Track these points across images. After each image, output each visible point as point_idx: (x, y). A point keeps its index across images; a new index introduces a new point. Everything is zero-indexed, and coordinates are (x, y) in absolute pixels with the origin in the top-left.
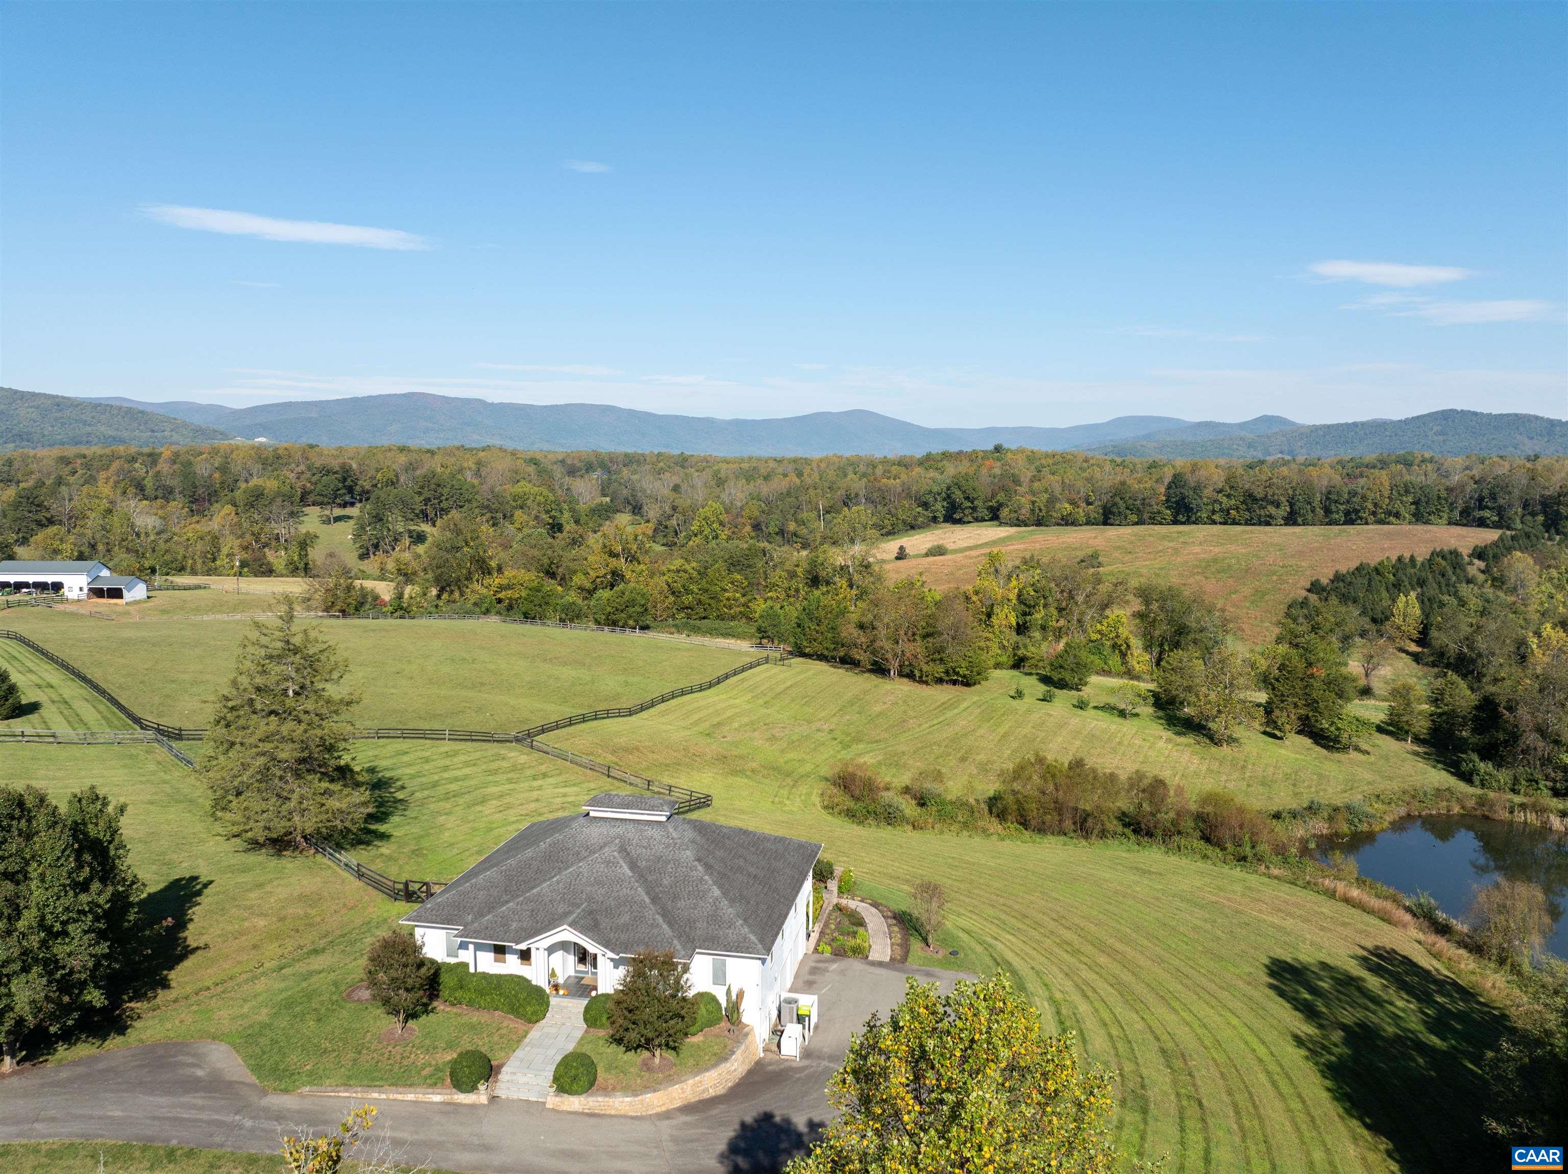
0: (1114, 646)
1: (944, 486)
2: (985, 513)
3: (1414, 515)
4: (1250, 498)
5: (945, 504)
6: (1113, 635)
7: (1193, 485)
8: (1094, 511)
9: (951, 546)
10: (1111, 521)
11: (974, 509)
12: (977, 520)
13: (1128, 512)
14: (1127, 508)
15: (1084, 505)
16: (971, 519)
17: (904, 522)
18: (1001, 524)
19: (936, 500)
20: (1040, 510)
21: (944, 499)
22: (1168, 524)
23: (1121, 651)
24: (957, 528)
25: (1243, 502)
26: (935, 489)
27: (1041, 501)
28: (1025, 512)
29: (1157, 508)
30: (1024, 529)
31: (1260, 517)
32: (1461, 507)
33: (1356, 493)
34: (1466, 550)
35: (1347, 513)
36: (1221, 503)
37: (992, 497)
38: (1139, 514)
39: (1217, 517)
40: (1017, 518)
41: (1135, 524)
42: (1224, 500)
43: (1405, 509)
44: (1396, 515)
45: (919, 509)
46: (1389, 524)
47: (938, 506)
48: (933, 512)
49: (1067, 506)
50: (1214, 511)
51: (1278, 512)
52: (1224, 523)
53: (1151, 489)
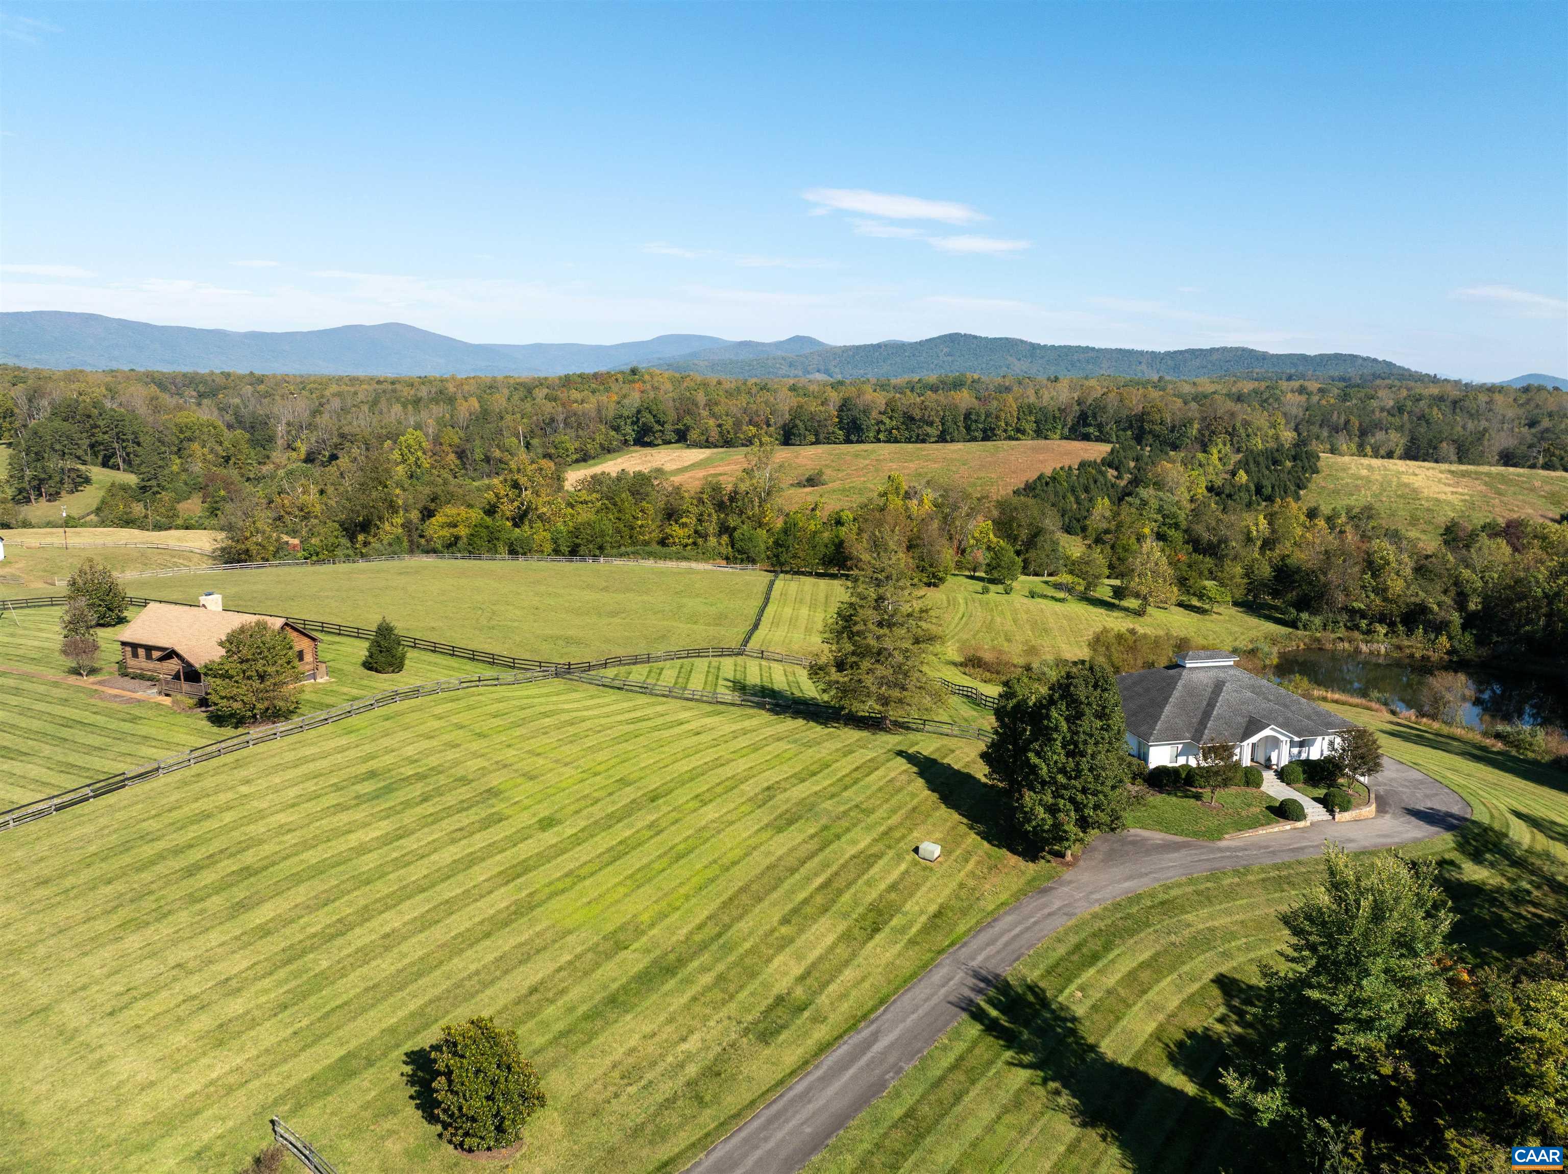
1: (634, 411)
2: (673, 436)
3: (1036, 432)
4: (909, 419)
5: (635, 427)
7: (862, 408)
8: (775, 431)
10: (793, 442)
11: (663, 432)
12: (665, 442)
13: (807, 433)
14: (806, 430)
16: (660, 442)
17: (602, 445)
18: (689, 446)
19: (626, 423)
20: (729, 432)
21: (634, 423)
22: (841, 443)
24: (647, 451)
25: (903, 423)
26: (626, 414)
27: (729, 424)
28: (714, 434)
29: (831, 429)
30: (715, 450)
31: (918, 435)
32: (1070, 424)
33: (991, 414)
34: (1099, 461)
35: (984, 431)
36: (884, 424)
37: (679, 420)
38: (816, 435)
39: (881, 436)
40: (707, 441)
41: (812, 444)
42: (887, 421)
43: (1029, 427)
44: (1023, 432)
45: (613, 433)
46: (1017, 439)
47: (628, 429)
48: (624, 435)
49: (751, 428)
50: (879, 431)
51: (933, 431)
52: (888, 441)
53: (826, 411)
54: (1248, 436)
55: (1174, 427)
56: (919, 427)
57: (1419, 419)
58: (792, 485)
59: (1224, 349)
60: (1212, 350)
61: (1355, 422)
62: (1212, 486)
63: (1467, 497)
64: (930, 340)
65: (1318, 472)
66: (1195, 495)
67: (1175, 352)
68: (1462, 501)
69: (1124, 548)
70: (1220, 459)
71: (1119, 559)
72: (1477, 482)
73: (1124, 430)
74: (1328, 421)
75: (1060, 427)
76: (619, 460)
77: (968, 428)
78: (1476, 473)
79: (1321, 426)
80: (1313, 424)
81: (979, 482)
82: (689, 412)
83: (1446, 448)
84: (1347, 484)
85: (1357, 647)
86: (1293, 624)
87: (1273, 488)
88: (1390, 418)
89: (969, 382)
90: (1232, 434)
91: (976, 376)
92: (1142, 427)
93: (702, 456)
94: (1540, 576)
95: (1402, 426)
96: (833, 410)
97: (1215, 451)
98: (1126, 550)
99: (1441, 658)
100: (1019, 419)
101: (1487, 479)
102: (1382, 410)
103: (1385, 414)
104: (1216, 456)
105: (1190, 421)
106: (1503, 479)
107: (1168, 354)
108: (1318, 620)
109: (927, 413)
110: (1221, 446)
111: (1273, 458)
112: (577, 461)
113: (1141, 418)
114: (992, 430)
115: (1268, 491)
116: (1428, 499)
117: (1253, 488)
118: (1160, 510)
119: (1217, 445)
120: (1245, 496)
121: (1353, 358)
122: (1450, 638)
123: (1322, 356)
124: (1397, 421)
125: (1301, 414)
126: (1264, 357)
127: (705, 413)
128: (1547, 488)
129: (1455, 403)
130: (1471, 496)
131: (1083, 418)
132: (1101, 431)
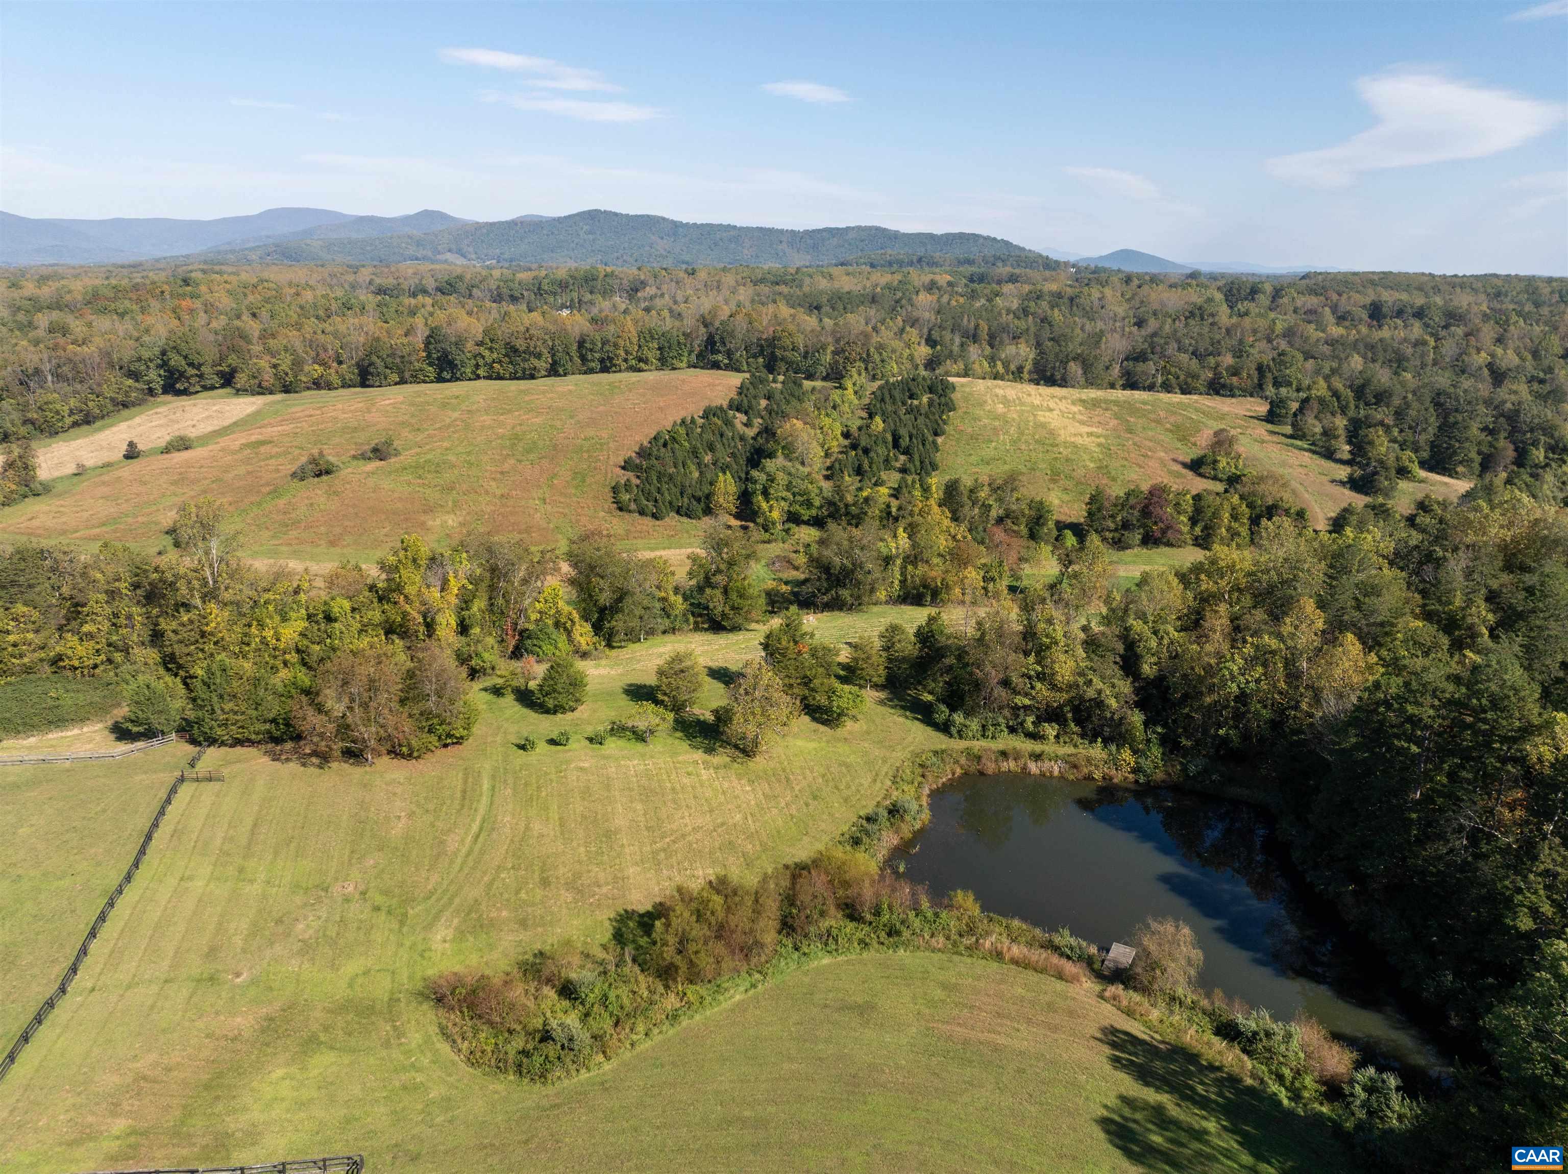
0: (557, 625)
1: (157, 351)
2: (216, 380)
3: (659, 360)
4: (512, 351)
5: (162, 372)
6: (553, 612)
7: (453, 339)
8: (348, 370)
9: (192, 433)
10: (371, 382)
11: (201, 376)
12: (205, 388)
13: (388, 371)
14: (386, 367)
15: (335, 364)
16: (198, 388)
17: (112, 400)
18: (238, 392)
19: (148, 367)
20: (287, 374)
21: (159, 367)
22: (432, 382)
23: (566, 629)
24: (183, 401)
25: (506, 355)
26: (146, 355)
27: (285, 364)
28: (268, 377)
29: (417, 365)
30: (269, 398)
31: (524, 370)
32: (697, 350)
33: (608, 341)
34: (725, 404)
35: (602, 361)
36: (483, 357)
37: (221, 359)
38: (401, 372)
39: (481, 372)
40: (260, 386)
41: (396, 384)
42: (486, 353)
43: (652, 355)
44: (645, 361)
45: (130, 382)
46: (640, 370)
47: (153, 375)
48: (149, 382)
49: (316, 367)
50: (477, 366)
51: (542, 365)
52: (489, 378)
53: (409, 344)
54: (883, 361)
55: (807, 353)
56: (525, 360)
57: (1042, 321)
58: (354, 457)
59: (859, 228)
60: (848, 229)
61: (984, 327)
62: (848, 431)
63: (1102, 440)
64: (570, 217)
65: (954, 409)
66: (829, 449)
67: (814, 231)
68: (1099, 445)
69: (738, 592)
70: (856, 393)
71: (733, 608)
72: (1108, 414)
73: (755, 356)
74: (959, 326)
75: (686, 354)
76: (137, 420)
77: (583, 358)
78: (1106, 401)
79: (952, 331)
80: (944, 329)
81: (586, 444)
82: (233, 349)
83: (1075, 368)
84: (985, 426)
85: (1024, 768)
86: (945, 728)
87: (911, 437)
88: (1016, 321)
89: (601, 276)
90: (866, 360)
91: (609, 269)
92: (773, 353)
93: (250, 409)
94: (1235, 668)
95: (1027, 330)
96: (419, 340)
97: (849, 384)
98: (741, 596)
99: (1126, 778)
100: (640, 346)
101: (1116, 408)
102: (1009, 311)
103: (1011, 316)
104: (850, 391)
105: (824, 347)
106: (1131, 408)
107: (807, 232)
108: (974, 725)
109: (532, 344)
110: (856, 376)
111: (909, 389)
112: (75, 424)
113: (773, 342)
114: (610, 359)
115: (905, 442)
116: (1066, 444)
117: (889, 438)
118: (788, 487)
119: (851, 376)
120: (881, 450)
121: (975, 237)
122: (1135, 752)
123: (947, 235)
124: (1022, 324)
125: (933, 318)
126: (894, 237)
127: (257, 348)
128: (1172, 420)
129: (1072, 299)
130: (1106, 437)
131: (711, 343)
132: (730, 359)
